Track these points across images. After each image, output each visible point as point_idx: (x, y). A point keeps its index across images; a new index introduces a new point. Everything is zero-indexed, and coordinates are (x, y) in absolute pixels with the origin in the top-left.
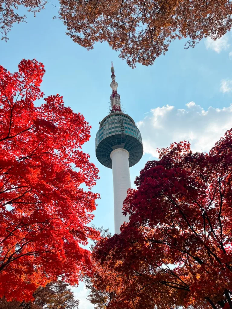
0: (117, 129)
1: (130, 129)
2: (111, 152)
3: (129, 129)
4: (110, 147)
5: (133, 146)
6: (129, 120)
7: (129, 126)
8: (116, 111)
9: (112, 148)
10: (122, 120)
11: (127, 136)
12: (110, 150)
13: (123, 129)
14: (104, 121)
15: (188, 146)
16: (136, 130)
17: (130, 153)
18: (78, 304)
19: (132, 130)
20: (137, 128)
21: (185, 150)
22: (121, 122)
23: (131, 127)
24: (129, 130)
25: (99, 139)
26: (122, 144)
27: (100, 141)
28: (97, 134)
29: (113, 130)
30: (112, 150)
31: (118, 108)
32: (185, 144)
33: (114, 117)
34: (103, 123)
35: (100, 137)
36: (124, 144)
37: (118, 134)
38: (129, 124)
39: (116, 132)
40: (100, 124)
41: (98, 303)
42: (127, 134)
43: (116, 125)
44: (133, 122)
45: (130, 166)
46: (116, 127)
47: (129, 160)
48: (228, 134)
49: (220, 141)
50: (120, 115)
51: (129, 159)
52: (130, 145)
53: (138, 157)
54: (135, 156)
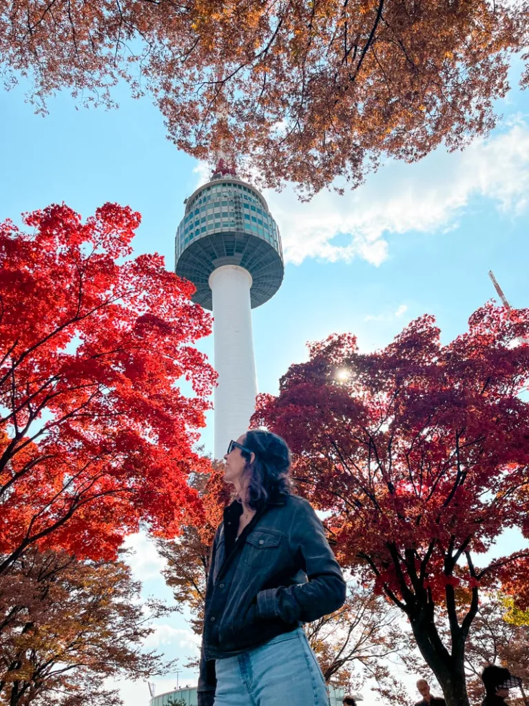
0: (225, 219)
1: (255, 221)
2: (210, 272)
3: (254, 219)
4: (208, 261)
5: (261, 260)
6: (254, 198)
7: (253, 214)
8: (224, 173)
9: (213, 262)
10: (239, 197)
11: (248, 236)
12: (209, 268)
13: (239, 221)
14: (197, 197)
15: (354, 340)
16: (270, 223)
17: (253, 276)
18: (139, 588)
19: (260, 222)
20: (271, 218)
21: (349, 345)
22: (236, 202)
23: (259, 217)
24: (254, 223)
25: (183, 241)
26: (235, 254)
27: (187, 246)
28: (178, 228)
29: (218, 220)
30: (214, 268)
31: (230, 167)
32: (349, 338)
33: (219, 189)
34: (194, 202)
35: (187, 235)
36: (241, 255)
37: (228, 231)
38: (253, 209)
39: (226, 225)
40: (185, 205)
41: (180, 586)
42: (248, 231)
43: (225, 209)
44: (263, 204)
45: (253, 306)
46: (225, 215)
47: (251, 293)
48: (414, 324)
49: (403, 333)
50: (235, 185)
51: (251, 289)
52: (255, 257)
53: (271, 285)
54: (265, 284)
